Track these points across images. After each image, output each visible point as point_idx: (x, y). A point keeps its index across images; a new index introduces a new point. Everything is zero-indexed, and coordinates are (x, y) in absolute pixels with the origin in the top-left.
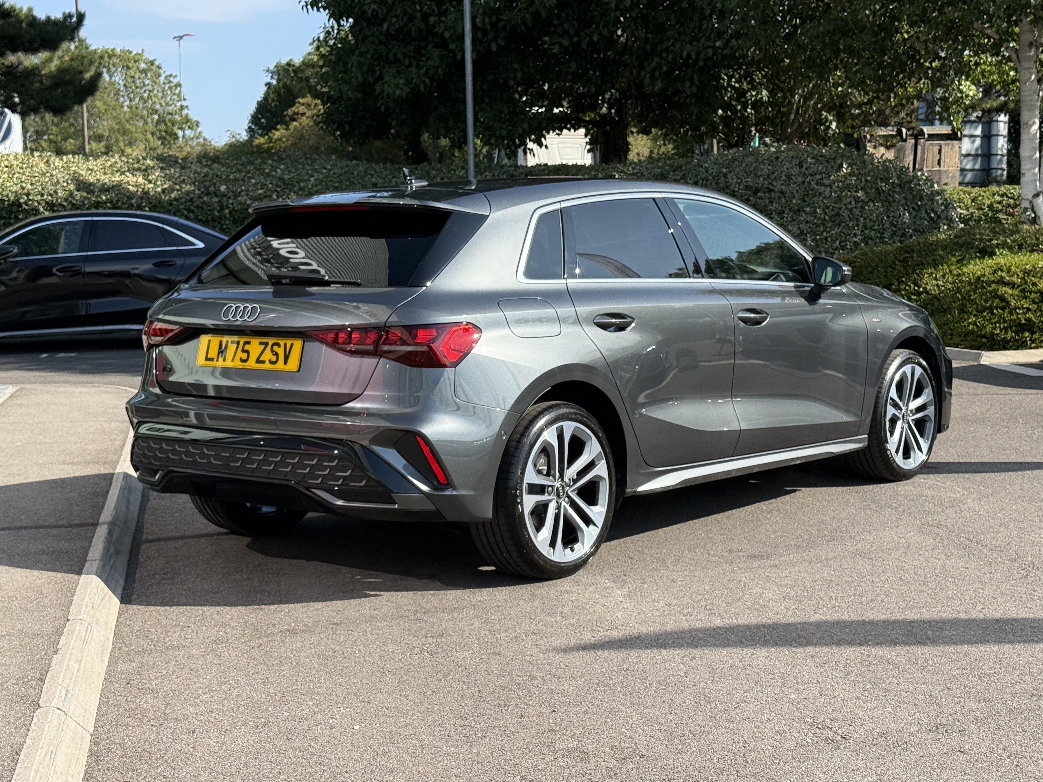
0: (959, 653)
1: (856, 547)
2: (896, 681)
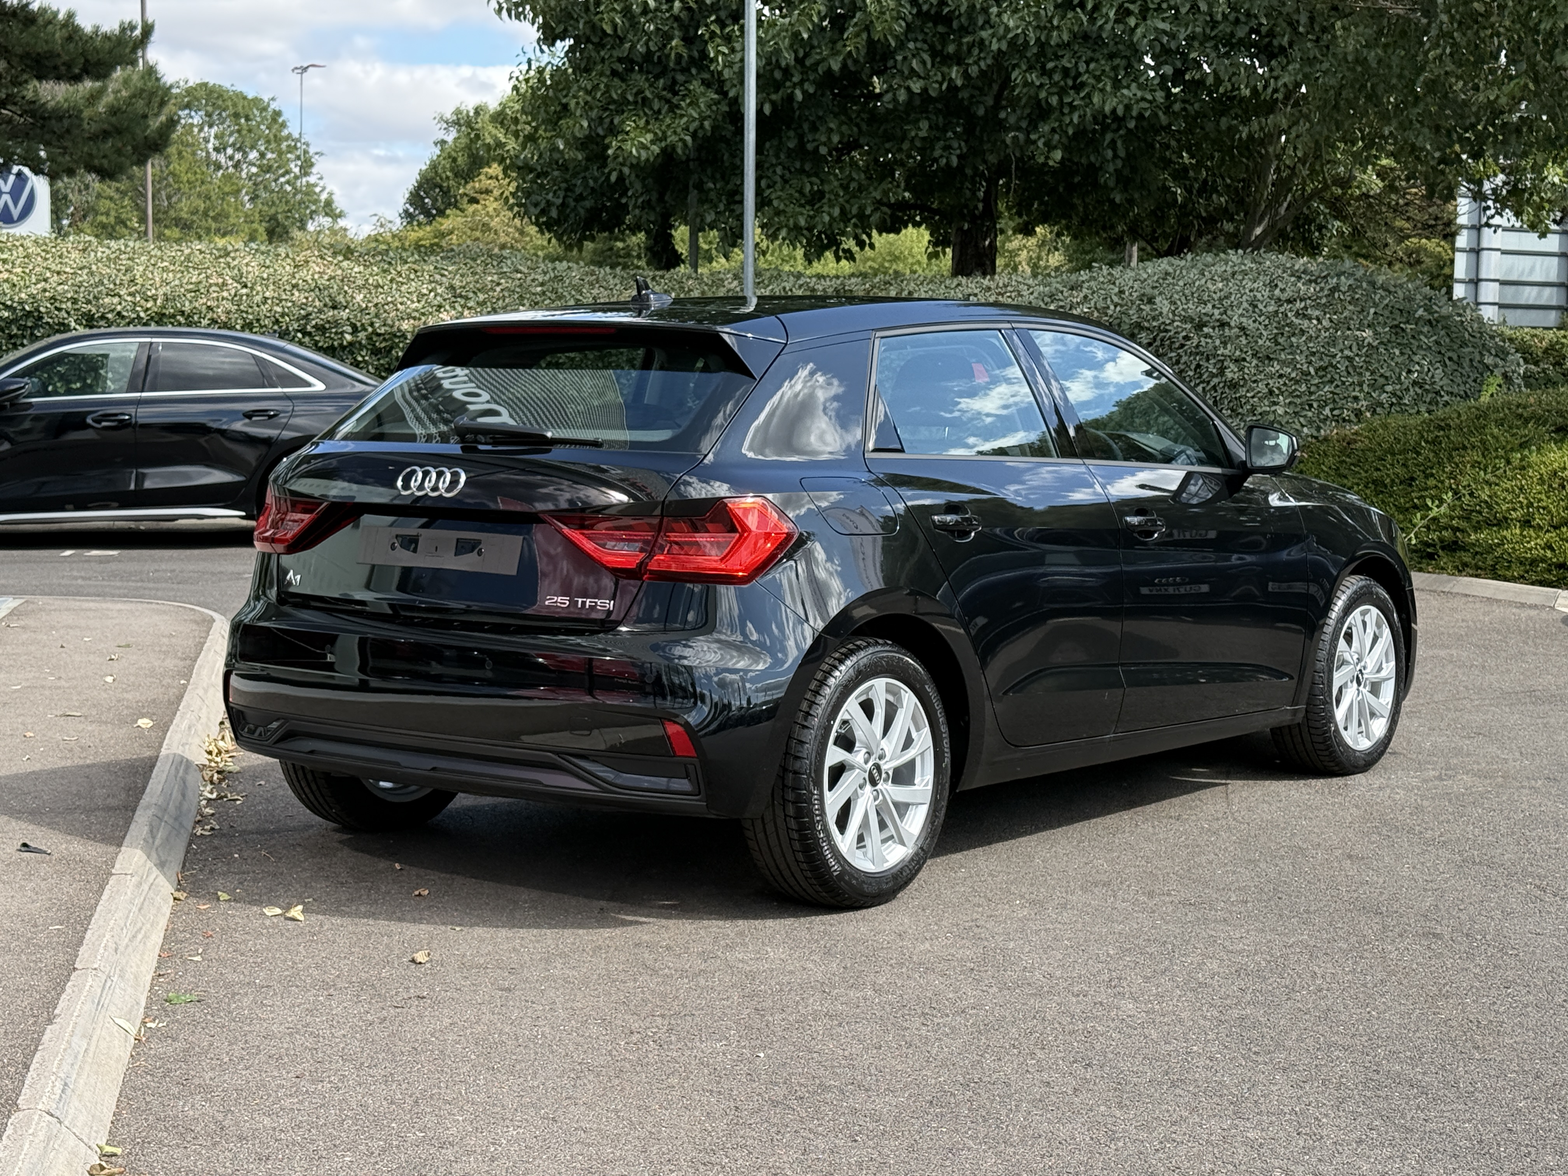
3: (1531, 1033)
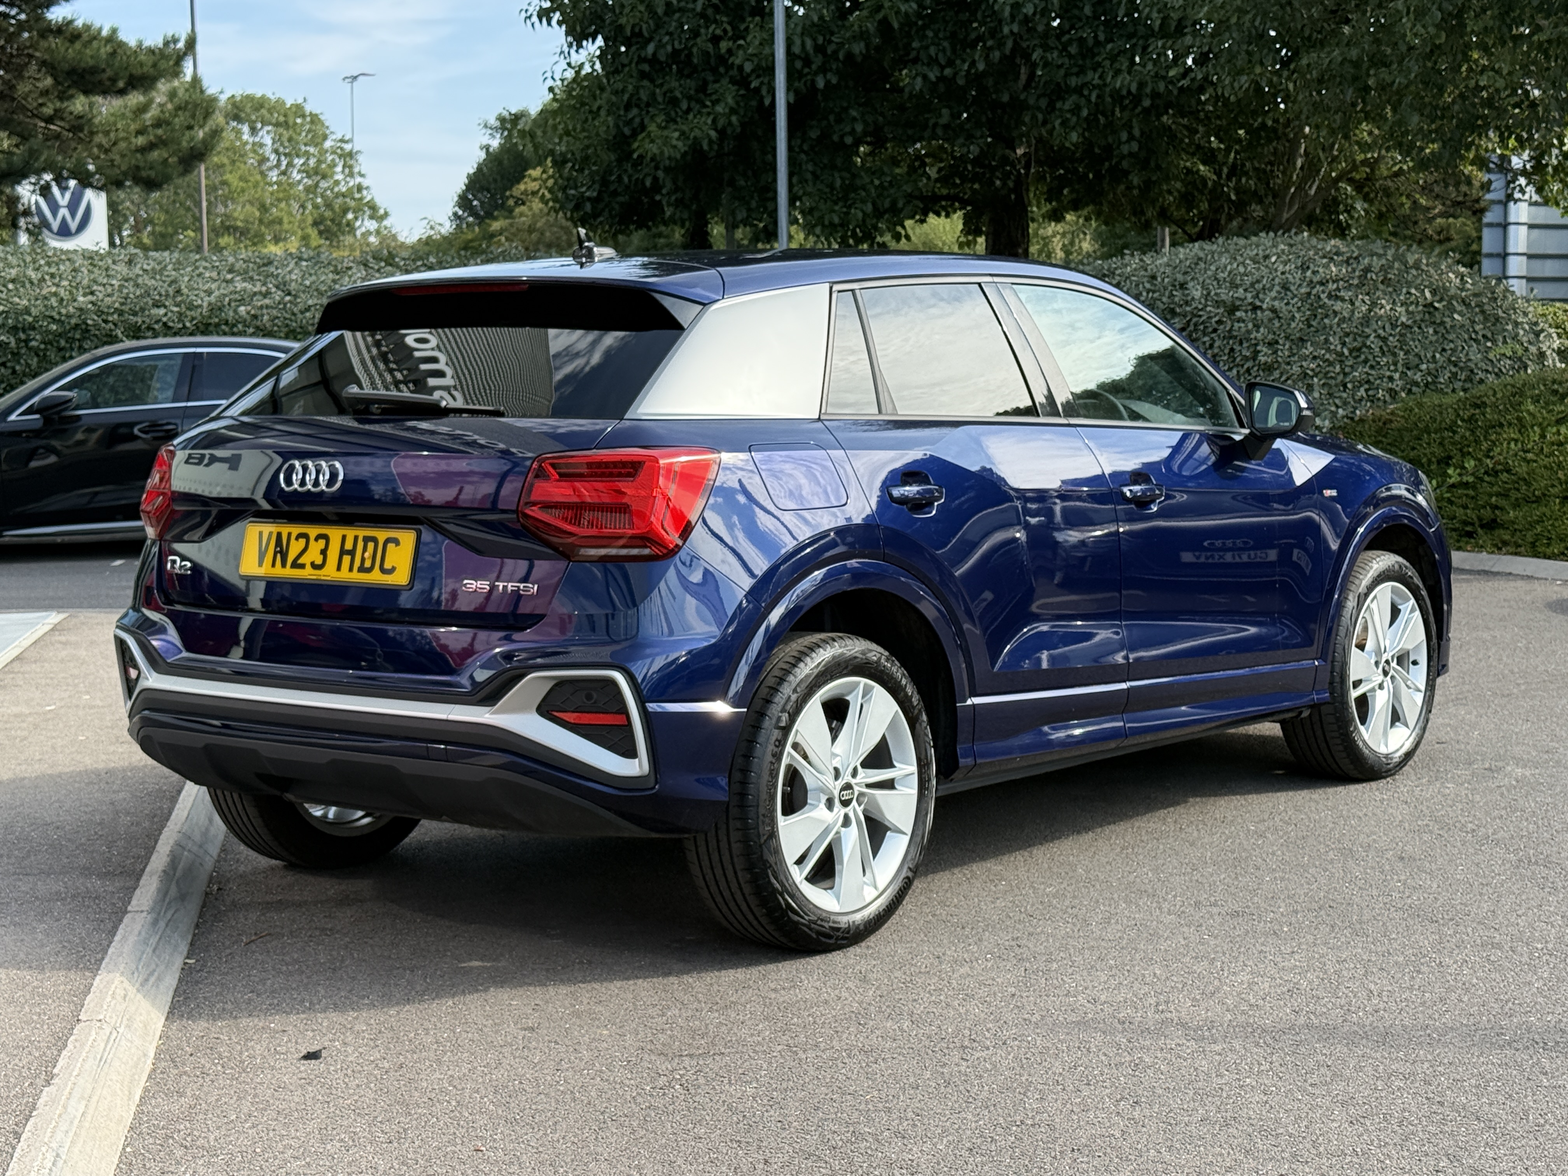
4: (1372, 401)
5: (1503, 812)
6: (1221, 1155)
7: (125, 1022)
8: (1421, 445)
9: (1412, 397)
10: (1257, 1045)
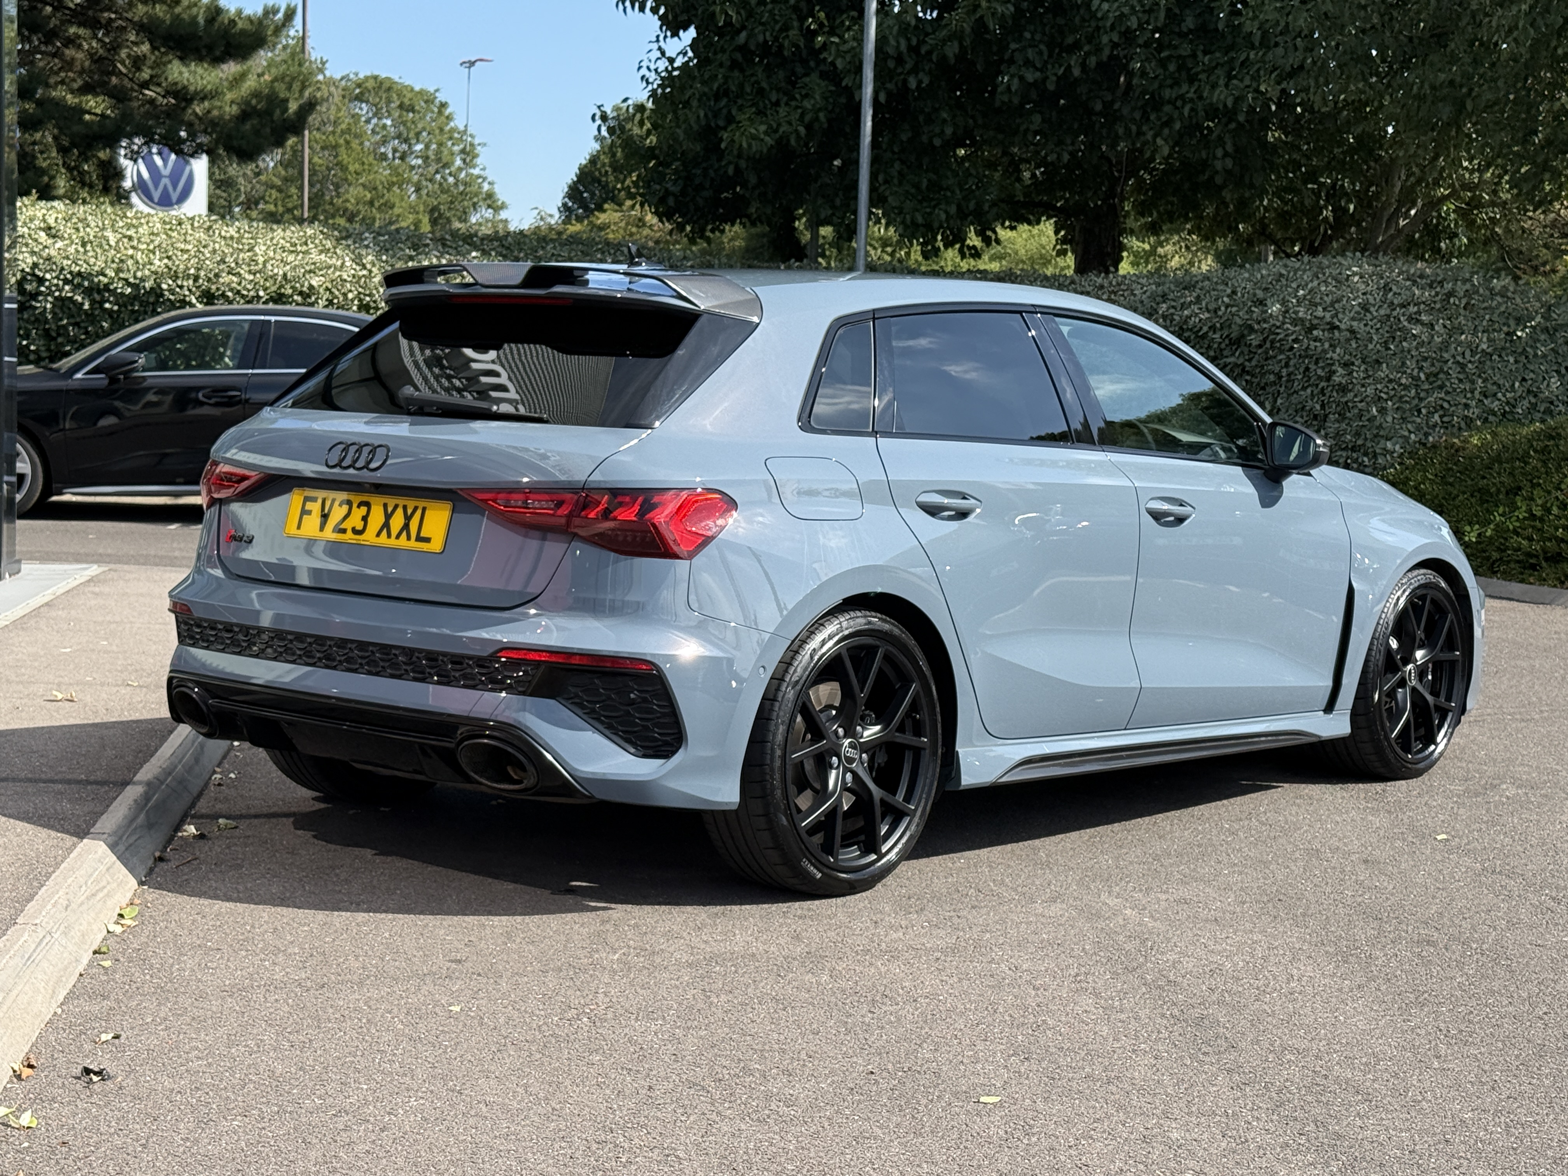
0: (1483, 1084)
1: (1359, 899)
2: (1359, 1122)
3: (1500, 1044)
4: (1447, 428)
5: (1483, 826)
6: (1094, 1107)
7: (62, 928)
8: (1491, 474)
9: (1488, 425)
10: (1163, 1016)
